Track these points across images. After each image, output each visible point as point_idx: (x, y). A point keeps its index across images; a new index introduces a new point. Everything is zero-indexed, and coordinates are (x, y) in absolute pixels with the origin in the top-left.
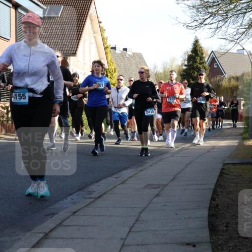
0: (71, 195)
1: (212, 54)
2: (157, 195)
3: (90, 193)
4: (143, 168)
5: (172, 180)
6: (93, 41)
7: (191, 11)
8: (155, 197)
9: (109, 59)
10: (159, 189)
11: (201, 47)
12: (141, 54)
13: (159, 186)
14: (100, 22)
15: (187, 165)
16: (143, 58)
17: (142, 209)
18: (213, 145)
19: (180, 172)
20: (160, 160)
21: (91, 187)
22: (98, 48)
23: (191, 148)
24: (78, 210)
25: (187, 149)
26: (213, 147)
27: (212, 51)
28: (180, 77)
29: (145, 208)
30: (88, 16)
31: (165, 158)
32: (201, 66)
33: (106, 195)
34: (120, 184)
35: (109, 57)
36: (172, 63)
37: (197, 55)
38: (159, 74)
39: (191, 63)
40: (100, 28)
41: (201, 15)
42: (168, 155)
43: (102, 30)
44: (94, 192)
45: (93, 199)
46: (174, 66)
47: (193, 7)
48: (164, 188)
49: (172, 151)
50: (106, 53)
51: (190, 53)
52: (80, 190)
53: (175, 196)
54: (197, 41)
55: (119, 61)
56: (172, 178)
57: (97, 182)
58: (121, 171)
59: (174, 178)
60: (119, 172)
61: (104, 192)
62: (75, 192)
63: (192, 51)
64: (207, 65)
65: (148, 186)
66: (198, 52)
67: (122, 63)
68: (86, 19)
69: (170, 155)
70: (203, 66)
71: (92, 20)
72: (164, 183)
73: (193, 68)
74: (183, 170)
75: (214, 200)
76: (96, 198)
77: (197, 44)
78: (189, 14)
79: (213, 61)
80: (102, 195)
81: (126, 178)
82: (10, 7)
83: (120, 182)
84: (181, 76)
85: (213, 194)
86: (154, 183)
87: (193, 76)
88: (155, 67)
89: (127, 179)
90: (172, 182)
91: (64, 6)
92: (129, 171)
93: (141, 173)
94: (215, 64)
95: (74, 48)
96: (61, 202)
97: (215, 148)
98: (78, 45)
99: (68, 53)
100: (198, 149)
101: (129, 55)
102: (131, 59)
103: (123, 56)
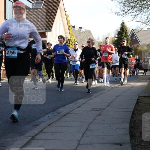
0: (48, 114)
1: (133, 31)
2: (99, 115)
3: (59, 113)
4: (91, 98)
5: (108, 106)
6: (61, 22)
7: (120, 5)
8: (98, 116)
9: (71, 33)
10: (100, 111)
11: (126, 27)
12: (90, 30)
13: (100, 109)
14: (66, 12)
15: (117, 97)
16: (91, 33)
17: (90, 123)
18: (132, 85)
19: (112, 101)
20: (101, 94)
21: (60, 109)
22: (64, 27)
23: (119, 86)
24: (52, 123)
25: (117, 87)
26: (133, 87)
27: (133, 29)
29: (92, 122)
30: (59, 8)
31: (104, 93)
33: (68, 114)
34: (76, 108)
35: (71, 32)
37: (123, 31)
38: (100, 42)
39: (120, 36)
40: (66, 15)
41: (126, 7)
42: (106, 91)
43: (67, 16)
44: (61, 112)
45: (61, 117)
47: (122, 2)
48: (103, 110)
50: (69, 30)
51: (119, 30)
52: (53, 111)
53: (110, 115)
54: (123, 23)
55: (77, 35)
56: (107, 104)
57: (63, 106)
58: (77, 100)
61: (67, 112)
62: (50, 112)
63: (120, 29)
64: (129, 37)
65: (94, 109)
66: (124, 30)
68: (57, 10)
70: (127, 38)
71: (61, 10)
72: (104, 107)
74: (114, 100)
75: (133, 118)
76: (63, 116)
77: (123, 25)
78: (119, 7)
79: (133, 35)
80: (66, 114)
81: (81, 104)
82: (12, 2)
84: (114, 44)
85: (132, 114)
86: (97, 108)
88: (98, 38)
90: (108, 107)
91: (44, 2)
92: (82, 100)
93: (89, 101)
94: (134, 37)
95: (50, 27)
96: (42, 118)
97: (134, 87)
98: (52, 25)
99: (47, 30)
100: (124, 87)
101: (83, 31)
102: (84, 33)
103: (79, 32)
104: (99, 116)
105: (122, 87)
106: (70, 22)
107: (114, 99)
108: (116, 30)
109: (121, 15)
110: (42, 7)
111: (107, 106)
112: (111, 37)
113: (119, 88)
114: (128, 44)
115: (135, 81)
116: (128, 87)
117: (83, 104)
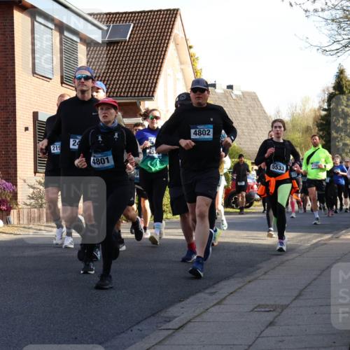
2: (271, 324)
3: (168, 319)
4: (252, 277)
5: (297, 298)
6: (180, 76)
7: (329, 27)
8: (267, 327)
10: (275, 314)
11: (349, 81)
12: (255, 93)
13: (273, 308)
14: (190, 47)
15: (324, 270)
16: (258, 99)
19: (309, 284)
21: (170, 309)
24: (147, 349)
25: (325, 244)
29: (250, 346)
30: (172, 38)
31: (287, 260)
33: (190, 324)
34: (213, 306)
36: (304, 106)
37: (342, 92)
40: (191, 56)
41: (345, 33)
42: (294, 255)
43: (193, 59)
44: (175, 317)
45: (170, 332)
46: (307, 111)
47: (333, 20)
48: (282, 311)
49: (301, 248)
51: (332, 90)
53: (299, 325)
54: (341, 72)
56: (295, 293)
58: (218, 282)
59: (300, 295)
60: (215, 284)
61: (189, 318)
62: (145, 319)
63: (334, 88)
65: (258, 308)
66: (345, 88)
68: (168, 43)
69: (298, 255)
71: (177, 44)
72: (285, 302)
74: (315, 280)
76: (176, 330)
77: (341, 76)
80: (186, 324)
81: (225, 295)
83: (215, 302)
84: (318, 126)
86: (268, 303)
88: (278, 113)
89: (226, 297)
91: (135, 24)
92: (232, 281)
93: (249, 286)
95: (151, 88)
96: (123, 335)
98: (156, 83)
99: (142, 96)
100: (342, 243)
101: (236, 96)
102: (240, 101)
103: (227, 98)
104: (269, 328)
105: (337, 241)
107: (315, 277)
108: (324, 91)
109: (332, 53)
110: (128, 39)
111: (295, 299)
112: (310, 108)
113: (331, 244)
117: (232, 293)
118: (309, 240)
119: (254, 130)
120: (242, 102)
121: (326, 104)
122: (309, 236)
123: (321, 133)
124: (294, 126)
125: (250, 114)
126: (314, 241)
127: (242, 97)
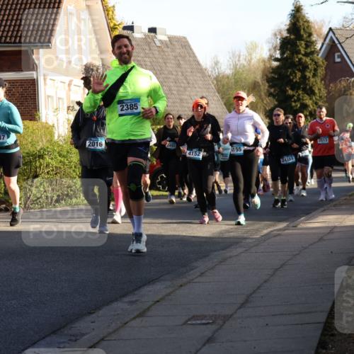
1: (331, 34)
2: (210, 340)
4: (185, 280)
5: (242, 305)
8: (204, 345)
10: (214, 327)
11: (308, 22)
12: (185, 38)
16: (189, 46)
18: (330, 225)
19: (259, 288)
21: (77, 325)
23: (286, 231)
25: (279, 235)
26: (332, 230)
27: (330, 29)
28: (267, 84)
31: (231, 257)
32: (308, 60)
34: (134, 318)
36: (250, 55)
37: (299, 37)
39: (287, 53)
42: (240, 250)
44: (83, 335)
46: (254, 61)
48: (224, 323)
51: (285, 34)
53: (245, 341)
54: (298, 10)
55: (142, 55)
56: (241, 300)
59: (247, 301)
60: (136, 289)
61: (102, 336)
63: (289, 31)
64: (320, 57)
65: (193, 320)
66: (302, 32)
67: (147, 59)
70: (312, 60)
72: (227, 311)
73: (293, 65)
74: (266, 281)
75: (324, 348)
77: (298, 15)
79: (333, 48)
80: (98, 343)
81: (149, 304)
83: (136, 314)
84: (268, 82)
85: (322, 334)
86: (206, 313)
87: (292, 80)
89: (151, 306)
90: (242, 310)
92: (158, 286)
93: (180, 291)
94: (336, 55)
97: (335, 230)
101: (160, 41)
102: (165, 49)
103: (149, 44)
104: (207, 346)
105: (294, 231)
106: (115, 12)
107: (266, 278)
108: (275, 35)
111: (240, 308)
112: (258, 57)
114: (319, 81)
115: (344, 207)
116: (314, 234)
117: (158, 301)
118: (258, 230)
119: (185, 88)
120: (169, 50)
121: (278, 52)
122: (258, 225)
123: (272, 90)
124: (236, 82)
125: (179, 65)
126: (265, 232)
127: (169, 43)
